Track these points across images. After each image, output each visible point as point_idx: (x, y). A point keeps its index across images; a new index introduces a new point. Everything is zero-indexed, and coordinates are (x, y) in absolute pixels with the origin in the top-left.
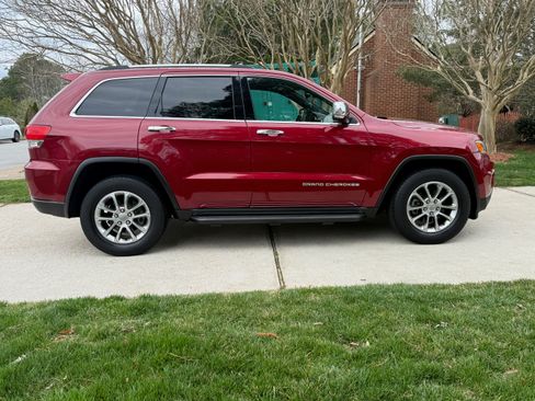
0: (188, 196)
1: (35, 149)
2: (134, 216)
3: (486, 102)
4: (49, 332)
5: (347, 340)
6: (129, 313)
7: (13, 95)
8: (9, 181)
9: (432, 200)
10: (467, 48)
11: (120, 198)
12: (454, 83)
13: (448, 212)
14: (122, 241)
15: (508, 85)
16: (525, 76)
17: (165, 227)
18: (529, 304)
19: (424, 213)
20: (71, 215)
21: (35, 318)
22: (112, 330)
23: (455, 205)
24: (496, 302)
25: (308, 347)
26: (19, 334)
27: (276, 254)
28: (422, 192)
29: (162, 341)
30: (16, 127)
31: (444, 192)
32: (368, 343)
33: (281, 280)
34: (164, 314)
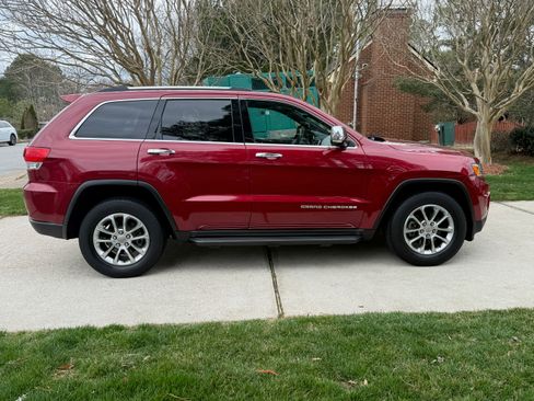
0: (186, 218)
1: (34, 171)
2: (132, 238)
3: (482, 115)
4: (49, 366)
5: (345, 378)
6: (128, 346)
7: (9, 96)
8: (6, 190)
9: (429, 222)
10: (463, 60)
11: (119, 221)
12: (451, 96)
13: (444, 234)
14: (120, 263)
15: (504, 97)
16: (520, 89)
17: (164, 248)
18: (524, 337)
19: (421, 235)
20: (69, 236)
21: (35, 351)
22: (112, 366)
23: (451, 227)
24: (492, 334)
25: (307, 386)
26: (18, 369)
27: (274, 276)
28: (419, 215)
29: (162, 381)
30: (12, 130)
31: (441, 215)
32: (366, 382)
33: (280, 306)
34: (164, 347)
